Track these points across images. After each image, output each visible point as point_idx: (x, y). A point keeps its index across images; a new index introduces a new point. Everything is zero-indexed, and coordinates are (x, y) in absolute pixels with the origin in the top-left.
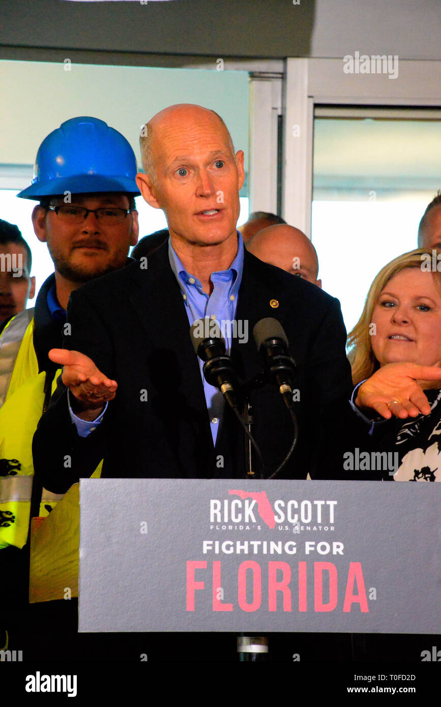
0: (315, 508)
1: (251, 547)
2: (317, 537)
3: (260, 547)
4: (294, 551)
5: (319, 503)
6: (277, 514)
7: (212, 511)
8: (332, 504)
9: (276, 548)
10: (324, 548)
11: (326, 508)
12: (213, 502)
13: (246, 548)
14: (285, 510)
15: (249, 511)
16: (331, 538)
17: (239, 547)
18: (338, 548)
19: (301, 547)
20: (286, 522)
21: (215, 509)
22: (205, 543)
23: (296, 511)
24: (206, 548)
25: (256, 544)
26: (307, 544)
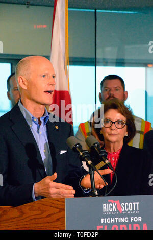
0: (133, 205)
1: (115, 220)
2: (134, 215)
3: (118, 220)
4: (128, 221)
5: (134, 203)
6: (122, 208)
7: (104, 208)
8: (138, 203)
9: (122, 220)
10: (136, 219)
11: (136, 205)
12: (104, 204)
13: (114, 220)
14: (124, 206)
15: (114, 207)
16: (137, 215)
17: (112, 220)
18: (140, 219)
19: (129, 219)
20: (125, 211)
22: (102, 219)
23: (128, 207)
24: (102, 221)
25: (116, 219)
26: (131, 218)
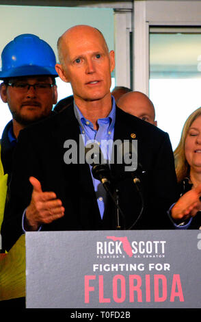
0: (154, 245)
1: (119, 267)
2: (155, 261)
3: (125, 267)
4: (143, 269)
5: (156, 243)
6: (133, 249)
7: (98, 248)
8: (163, 243)
9: (133, 267)
10: (159, 267)
11: (160, 245)
12: (98, 243)
13: (117, 267)
14: (137, 247)
15: (118, 248)
16: (163, 261)
17: (113, 268)
18: (167, 267)
19: (147, 267)
20: (138, 253)
21: (100, 247)
22: (94, 266)
23: (143, 247)
24: (95, 269)
25: (122, 265)
26: (150, 265)
